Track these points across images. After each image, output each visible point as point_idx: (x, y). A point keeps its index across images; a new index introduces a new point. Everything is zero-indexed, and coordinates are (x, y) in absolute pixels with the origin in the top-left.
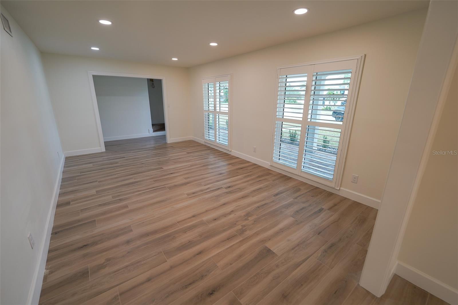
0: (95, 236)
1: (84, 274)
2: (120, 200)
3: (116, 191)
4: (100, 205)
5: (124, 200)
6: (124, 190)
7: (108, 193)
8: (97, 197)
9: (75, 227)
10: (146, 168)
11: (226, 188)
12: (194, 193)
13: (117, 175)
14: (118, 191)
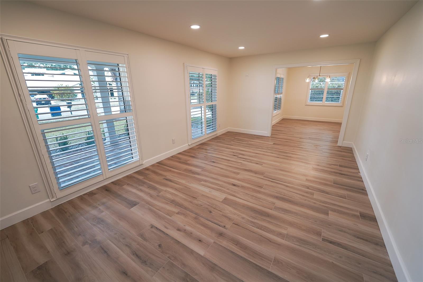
0: (334, 175)
1: (340, 166)
2: (308, 188)
3: (305, 200)
4: (327, 193)
5: (305, 186)
6: (299, 196)
7: (315, 203)
8: (328, 204)
9: (349, 187)
12: (257, 163)
14: (304, 197)
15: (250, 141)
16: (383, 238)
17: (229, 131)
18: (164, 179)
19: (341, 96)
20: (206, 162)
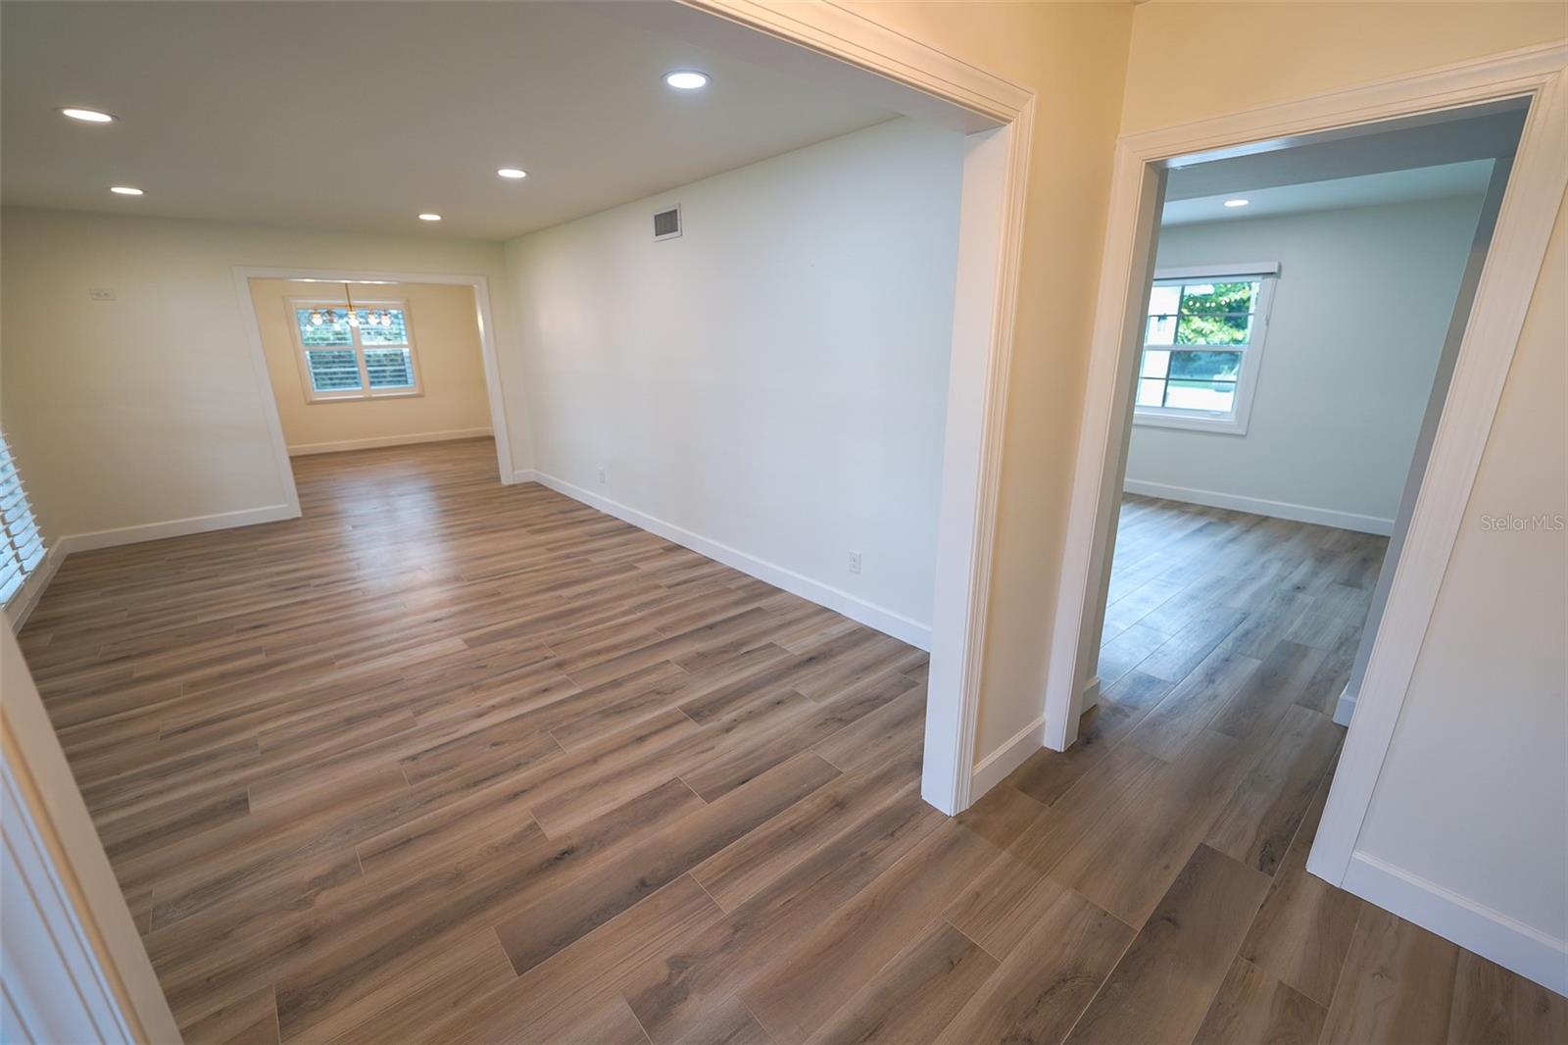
10: (535, 643)
11: (309, 585)
13: (627, 608)
15: (261, 546)
16: (709, 556)
17: (69, 552)
18: (162, 738)
19: (407, 365)
20: (230, 639)
